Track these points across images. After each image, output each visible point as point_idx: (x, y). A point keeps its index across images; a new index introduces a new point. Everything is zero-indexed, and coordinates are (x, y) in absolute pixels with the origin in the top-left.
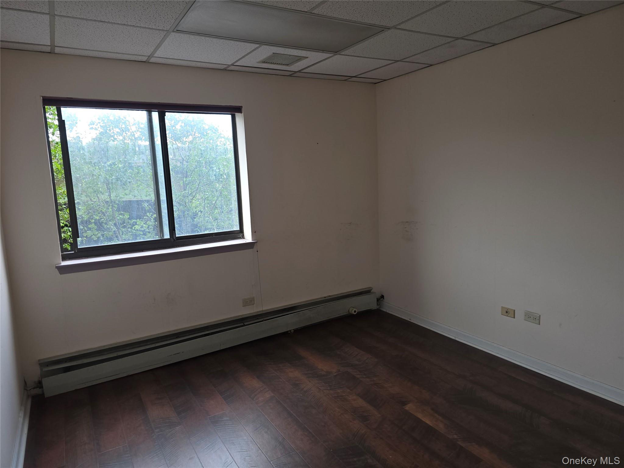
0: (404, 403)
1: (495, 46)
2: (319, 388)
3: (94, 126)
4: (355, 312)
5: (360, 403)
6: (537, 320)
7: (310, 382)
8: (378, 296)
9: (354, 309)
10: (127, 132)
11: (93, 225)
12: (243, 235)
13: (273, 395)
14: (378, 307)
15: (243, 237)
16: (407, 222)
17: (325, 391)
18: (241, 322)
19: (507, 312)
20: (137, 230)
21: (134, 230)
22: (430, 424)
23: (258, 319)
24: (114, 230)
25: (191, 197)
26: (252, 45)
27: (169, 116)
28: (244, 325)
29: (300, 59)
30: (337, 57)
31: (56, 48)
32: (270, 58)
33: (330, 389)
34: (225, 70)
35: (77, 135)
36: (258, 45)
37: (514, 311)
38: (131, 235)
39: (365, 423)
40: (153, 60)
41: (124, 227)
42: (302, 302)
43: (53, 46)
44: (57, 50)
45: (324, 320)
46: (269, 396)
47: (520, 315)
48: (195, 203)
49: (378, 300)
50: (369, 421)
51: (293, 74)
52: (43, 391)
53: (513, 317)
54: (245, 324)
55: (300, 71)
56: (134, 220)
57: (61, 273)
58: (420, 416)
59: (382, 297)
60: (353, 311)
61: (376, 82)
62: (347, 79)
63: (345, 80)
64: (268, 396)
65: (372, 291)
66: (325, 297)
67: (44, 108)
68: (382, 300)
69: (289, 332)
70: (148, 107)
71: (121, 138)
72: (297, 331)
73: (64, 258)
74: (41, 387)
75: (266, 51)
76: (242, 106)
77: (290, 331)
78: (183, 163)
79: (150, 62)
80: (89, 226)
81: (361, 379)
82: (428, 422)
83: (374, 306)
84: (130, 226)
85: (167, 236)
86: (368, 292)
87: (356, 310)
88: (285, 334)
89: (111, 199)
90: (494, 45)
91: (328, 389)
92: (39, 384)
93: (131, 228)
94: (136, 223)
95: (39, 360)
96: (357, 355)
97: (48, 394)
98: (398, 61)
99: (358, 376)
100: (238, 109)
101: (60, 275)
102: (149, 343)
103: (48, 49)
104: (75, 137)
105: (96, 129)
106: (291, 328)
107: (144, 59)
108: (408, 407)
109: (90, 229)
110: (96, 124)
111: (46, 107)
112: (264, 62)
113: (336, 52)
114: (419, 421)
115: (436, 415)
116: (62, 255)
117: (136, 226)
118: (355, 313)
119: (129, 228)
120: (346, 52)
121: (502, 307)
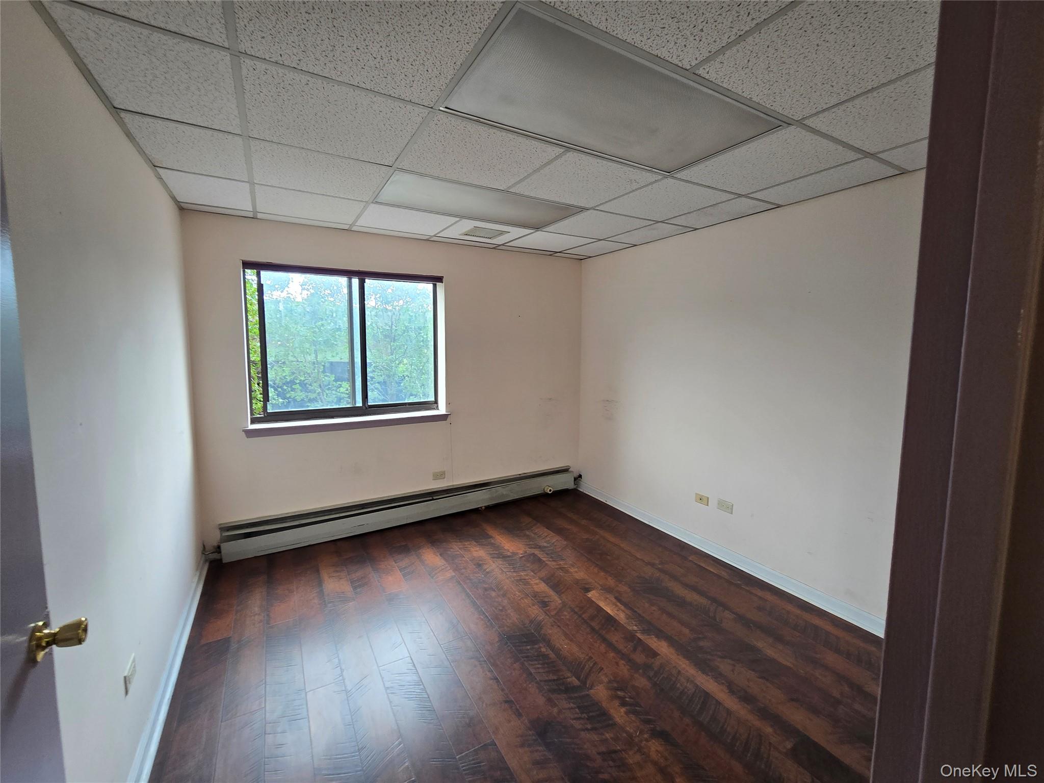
0: (588, 590)
1: (697, 231)
2: (502, 570)
3: (306, 287)
4: (550, 490)
5: (542, 587)
6: (729, 508)
7: (494, 562)
8: (576, 475)
9: (550, 488)
10: (339, 294)
11: (297, 386)
12: (438, 407)
13: (454, 574)
14: (575, 487)
15: (437, 408)
16: (608, 401)
17: (507, 573)
18: (430, 496)
19: (701, 499)
20: (342, 392)
21: (339, 392)
22: (612, 614)
23: (448, 493)
24: (317, 392)
25: (397, 362)
26: (452, 218)
27: (369, 282)
28: (433, 500)
29: (502, 233)
30: (539, 233)
31: (258, 213)
32: (471, 230)
33: (514, 571)
34: (427, 240)
35: (288, 295)
36: (458, 219)
37: (708, 498)
38: (336, 397)
39: (544, 609)
40: (354, 228)
41: (329, 389)
42: (495, 479)
43: (255, 211)
44: (259, 216)
45: (517, 498)
46: (450, 575)
47: (713, 502)
48: (401, 368)
49: (575, 479)
50: (548, 608)
51: (496, 247)
52: (221, 556)
53: (706, 504)
54: (434, 498)
55: (503, 245)
56: (339, 383)
57: (248, 437)
58: (602, 604)
59: (580, 476)
60: (548, 490)
61: (581, 259)
62: (552, 254)
63: (550, 255)
64: (448, 576)
65: (570, 470)
66: (520, 475)
67: (244, 272)
68: (580, 480)
69: (480, 509)
70: (349, 274)
71: (332, 299)
72: (488, 508)
73: (254, 421)
74: (220, 552)
75: (468, 225)
76: (443, 277)
77: (481, 507)
78: (392, 327)
79: (352, 229)
80: (294, 387)
81: (547, 562)
82: (609, 611)
83: (571, 485)
84: (335, 388)
85: (359, 404)
86: (565, 470)
87: (552, 489)
88: (476, 511)
89: (317, 361)
90: (696, 229)
91: (511, 572)
92: (218, 549)
93: (336, 391)
94: (341, 385)
95: (220, 524)
96: (546, 536)
97: (226, 560)
98: (601, 240)
99: (544, 559)
100: (439, 279)
101: (246, 438)
102: (333, 513)
103: (251, 215)
104: (285, 297)
105: (308, 290)
106: (482, 505)
107: (346, 227)
108: (590, 595)
109: (293, 390)
110: (308, 285)
111: (246, 270)
112: (467, 235)
113: (537, 228)
114: (600, 609)
115: (618, 604)
116: (251, 418)
117: (341, 389)
118: (550, 493)
119: (333, 390)
120: (547, 229)
121: (696, 494)
